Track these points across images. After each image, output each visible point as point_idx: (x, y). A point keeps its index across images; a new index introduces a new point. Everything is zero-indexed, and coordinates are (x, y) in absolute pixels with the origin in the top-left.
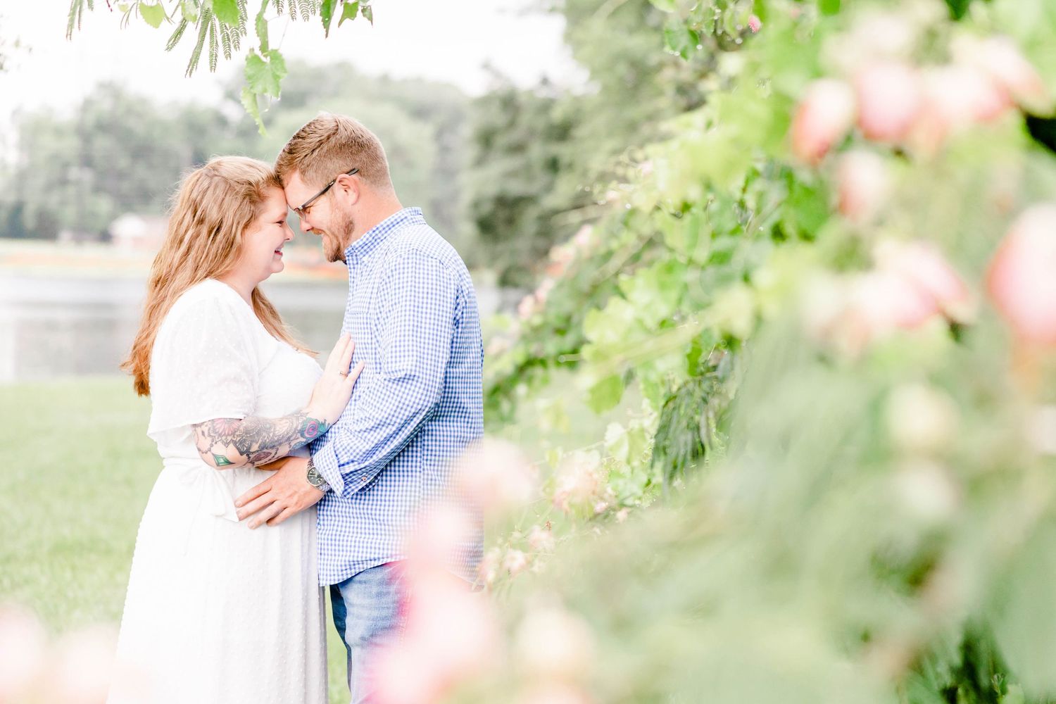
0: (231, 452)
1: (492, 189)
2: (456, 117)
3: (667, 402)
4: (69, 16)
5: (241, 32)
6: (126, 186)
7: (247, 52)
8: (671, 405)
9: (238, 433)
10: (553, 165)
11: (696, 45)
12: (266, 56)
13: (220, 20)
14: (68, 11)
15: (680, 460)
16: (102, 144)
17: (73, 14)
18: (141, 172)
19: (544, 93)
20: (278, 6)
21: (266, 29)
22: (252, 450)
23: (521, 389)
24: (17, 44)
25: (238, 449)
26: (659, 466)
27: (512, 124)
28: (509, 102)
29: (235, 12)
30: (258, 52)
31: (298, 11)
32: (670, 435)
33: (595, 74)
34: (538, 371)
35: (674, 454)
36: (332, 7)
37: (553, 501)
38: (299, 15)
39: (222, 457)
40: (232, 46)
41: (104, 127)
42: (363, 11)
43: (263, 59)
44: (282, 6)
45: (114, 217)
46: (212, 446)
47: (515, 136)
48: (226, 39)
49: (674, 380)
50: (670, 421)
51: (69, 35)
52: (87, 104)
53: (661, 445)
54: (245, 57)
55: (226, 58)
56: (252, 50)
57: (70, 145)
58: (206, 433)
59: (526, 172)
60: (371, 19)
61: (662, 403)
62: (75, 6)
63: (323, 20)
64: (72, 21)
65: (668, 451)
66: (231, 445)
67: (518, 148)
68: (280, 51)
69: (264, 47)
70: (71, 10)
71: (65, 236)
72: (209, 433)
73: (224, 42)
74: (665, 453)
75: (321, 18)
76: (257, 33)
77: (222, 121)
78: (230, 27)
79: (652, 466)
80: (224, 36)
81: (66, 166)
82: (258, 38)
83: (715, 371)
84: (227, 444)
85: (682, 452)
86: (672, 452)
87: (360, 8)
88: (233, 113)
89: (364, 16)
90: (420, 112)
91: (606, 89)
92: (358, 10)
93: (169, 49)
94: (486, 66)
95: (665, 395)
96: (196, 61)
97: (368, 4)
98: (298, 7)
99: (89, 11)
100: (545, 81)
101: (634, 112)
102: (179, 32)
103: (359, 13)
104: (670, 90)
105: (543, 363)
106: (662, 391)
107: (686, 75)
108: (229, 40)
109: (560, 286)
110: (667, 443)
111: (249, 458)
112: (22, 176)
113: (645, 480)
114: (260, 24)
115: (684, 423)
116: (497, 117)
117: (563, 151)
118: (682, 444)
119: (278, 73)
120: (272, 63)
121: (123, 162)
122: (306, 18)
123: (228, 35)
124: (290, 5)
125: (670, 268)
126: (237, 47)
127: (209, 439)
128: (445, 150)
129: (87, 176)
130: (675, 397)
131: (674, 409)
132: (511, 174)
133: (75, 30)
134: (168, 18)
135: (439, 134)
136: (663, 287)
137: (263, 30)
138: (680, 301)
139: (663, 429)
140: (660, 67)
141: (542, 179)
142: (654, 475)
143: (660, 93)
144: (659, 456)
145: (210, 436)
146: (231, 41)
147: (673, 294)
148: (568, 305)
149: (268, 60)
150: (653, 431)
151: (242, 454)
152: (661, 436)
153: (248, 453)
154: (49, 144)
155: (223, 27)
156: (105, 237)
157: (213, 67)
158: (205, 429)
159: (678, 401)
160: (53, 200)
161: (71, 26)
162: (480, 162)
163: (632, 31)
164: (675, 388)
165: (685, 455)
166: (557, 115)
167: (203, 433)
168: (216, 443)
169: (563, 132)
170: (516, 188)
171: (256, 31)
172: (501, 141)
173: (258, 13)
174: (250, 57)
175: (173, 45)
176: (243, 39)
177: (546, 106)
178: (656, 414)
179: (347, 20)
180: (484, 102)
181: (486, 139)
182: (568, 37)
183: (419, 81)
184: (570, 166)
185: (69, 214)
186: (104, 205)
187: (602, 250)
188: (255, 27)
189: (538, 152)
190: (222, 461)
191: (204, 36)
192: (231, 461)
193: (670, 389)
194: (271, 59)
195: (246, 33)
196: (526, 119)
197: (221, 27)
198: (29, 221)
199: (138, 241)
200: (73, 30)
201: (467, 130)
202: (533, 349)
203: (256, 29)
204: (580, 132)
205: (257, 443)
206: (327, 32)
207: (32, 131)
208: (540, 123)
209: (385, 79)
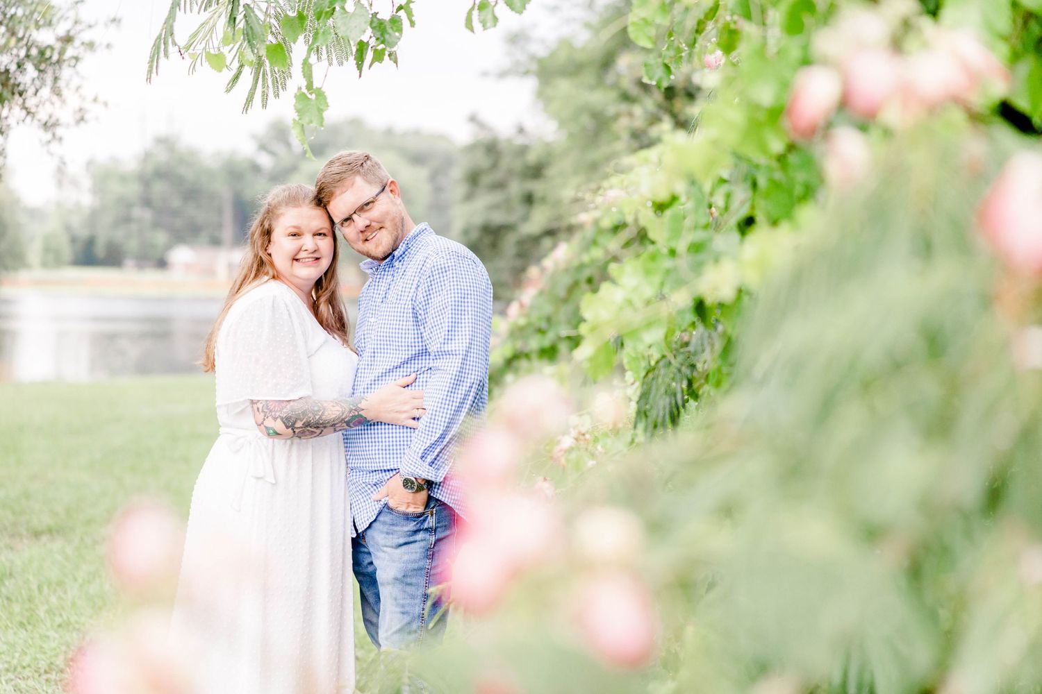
0: (279, 426)
1: (478, 220)
2: (447, 162)
3: (647, 374)
4: (149, 63)
5: (287, 76)
6: (179, 223)
7: (295, 90)
8: (650, 376)
9: (285, 410)
10: (529, 199)
11: (669, 76)
12: (311, 94)
13: (271, 64)
14: (148, 59)
15: (660, 420)
16: (159, 188)
17: (152, 61)
18: (191, 211)
19: (519, 141)
20: (318, 54)
21: (311, 71)
22: (297, 425)
23: (509, 378)
24: (95, 100)
25: (284, 423)
26: (641, 426)
27: (495, 166)
28: (492, 148)
29: (285, 59)
30: (304, 90)
31: (334, 58)
32: (651, 401)
33: (562, 123)
34: (523, 363)
35: (654, 416)
36: (364, 52)
37: (551, 458)
38: (335, 62)
39: (272, 428)
40: (280, 87)
41: (161, 174)
42: (389, 55)
43: (309, 96)
44: (321, 54)
45: (169, 247)
46: (264, 420)
47: (498, 176)
48: (275, 81)
49: (652, 355)
50: (650, 389)
51: (149, 79)
52: (147, 156)
53: (642, 410)
54: (293, 95)
55: (275, 97)
56: (300, 88)
57: (133, 190)
58: (260, 410)
59: (507, 205)
60: (396, 62)
61: (643, 374)
62: (154, 55)
63: (357, 64)
64: (151, 67)
65: (648, 414)
66: (279, 420)
67: (500, 186)
68: (323, 89)
69: (310, 86)
70: (150, 58)
71: (129, 263)
72: (263, 409)
73: (273, 84)
74: (646, 416)
75: (355, 62)
76: (304, 75)
77: (256, 168)
78: (279, 71)
79: (635, 427)
80: (273, 79)
81: (129, 206)
82: (304, 80)
83: (687, 346)
84: (275, 419)
85: (661, 413)
86: (653, 415)
87: (387, 53)
88: (265, 161)
89: (390, 59)
90: (418, 159)
91: (571, 136)
92: (385, 55)
93: (228, 91)
94: (473, 119)
95: (645, 368)
96: (252, 101)
97: (393, 50)
98: (334, 55)
99: (166, 60)
100: (521, 130)
101: (596, 154)
102: (236, 77)
103: (386, 57)
104: (625, 136)
105: (527, 356)
106: (643, 364)
107: (639, 123)
108: (277, 82)
109: (541, 293)
110: (648, 407)
111: (294, 432)
112: (94, 216)
113: (629, 439)
114: (306, 67)
115: (662, 390)
116: (483, 161)
117: (537, 187)
118: (661, 408)
119: (321, 107)
120: (316, 99)
121: (176, 203)
122: (341, 64)
123: (276, 78)
124: (328, 52)
125: (653, 258)
126: (284, 88)
127: (262, 414)
128: (438, 189)
129: (145, 215)
130: (654, 369)
131: (653, 379)
132: (495, 207)
133: (154, 75)
134: (227, 66)
135: (433, 177)
136: (647, 272)
137: (309, 73)
138: (662, 284)
139: (644, 396)
140: (616, 117)
141: (520, 210)
142: (636, 435)
143: (617, 138)
144: (641, 418)
145: (263, 411)
146: (280, 84)
147: (657, 279)
148: (548, 309)
149: (313, 96)
150: (636, 398)
151: (287, 427)
152: (643, 402)
153: (293, 427)
154: (116, 188)
155: (273, 71)
156: (162, 264)
157: (264, 106)
158: (260, 406)
159: (656, 372)
160: (119, 235)
161: (150, 72)
162: (469, 197)
163: (592, 88)
164: (653, 363)
165: (664, 416)
166: (532, 158)
167: (258, 409)
168: (267, 417)
169: (536, 172)
170: (498, 218)
171: (302, 74)
172: (486, 180)
173: (304, 58)
174: (298, 94)
175: (231, 88)
176: (289, 82)
177: (523, 150)
178: (638, 384)
179: (376, 64)
180: (471, 148)
181: (473, 179)
182: (540, 94)
183: (417, 133)
184: (543, 200)
185: (133, 245)
186: (161, 238)
187: (576, 263)
188: (301, 70)
189: (516, 188)
190: (271, 431)
191: (258, 79)
192: (278, 432)
193: (649, 362)
194: (316, 95)
195: (291, 77)
196: (505, 163)
197: (271, 72)
198: (100, 251)
199: (188, 267)
200: (152, 75)
201: (457, 173)
202: (519, 345)
203: (303, 72)
204: (551, 172)
205: (302, 421)
206: (360, 73)
207: (103, 177)
208: (518, 165)
209: (389, 132)
